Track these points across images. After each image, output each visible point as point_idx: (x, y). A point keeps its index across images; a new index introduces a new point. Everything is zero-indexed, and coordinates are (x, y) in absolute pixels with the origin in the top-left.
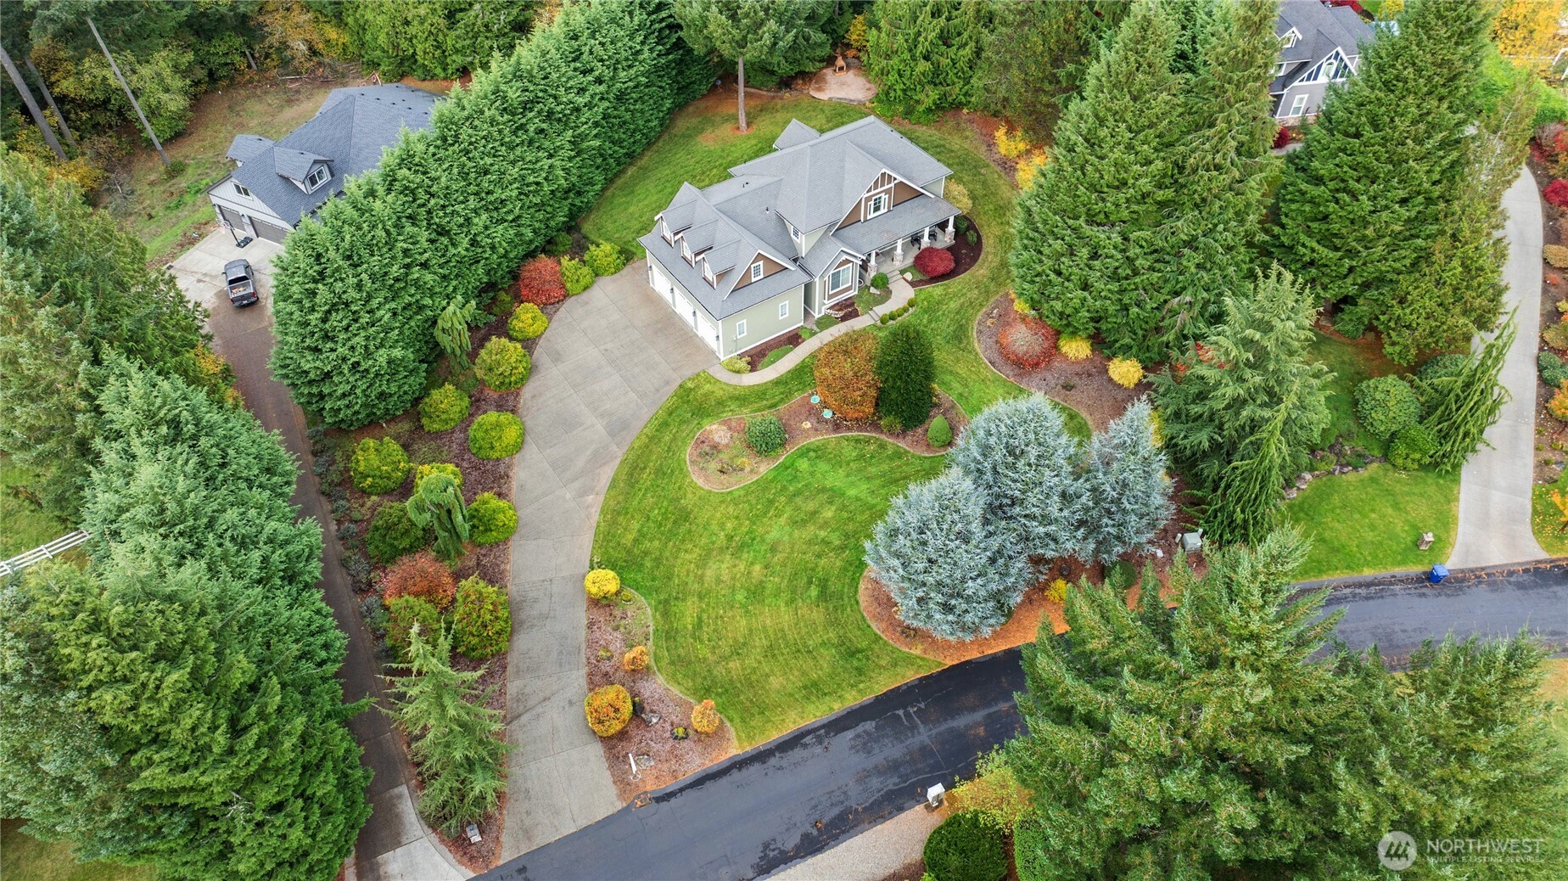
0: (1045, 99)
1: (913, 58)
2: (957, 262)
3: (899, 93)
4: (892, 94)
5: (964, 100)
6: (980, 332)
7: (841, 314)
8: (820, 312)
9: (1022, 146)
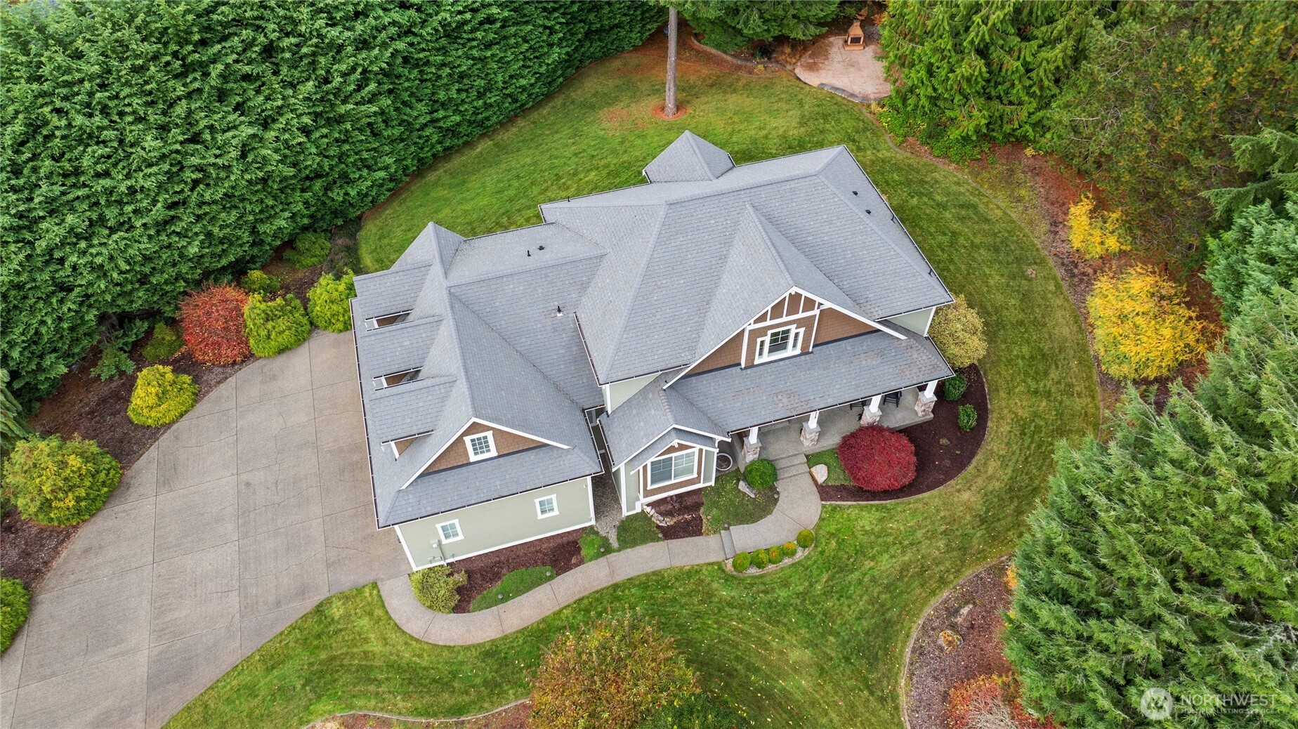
0: (1186, 184)
1: (958, 48)
2: (921, 468)
3: (923, 101)
4: (912, 101)
5: (1031, 133)
6: (919, 651)
7: (668, 522)
8: (629, 509)
9: (1113, 243)
